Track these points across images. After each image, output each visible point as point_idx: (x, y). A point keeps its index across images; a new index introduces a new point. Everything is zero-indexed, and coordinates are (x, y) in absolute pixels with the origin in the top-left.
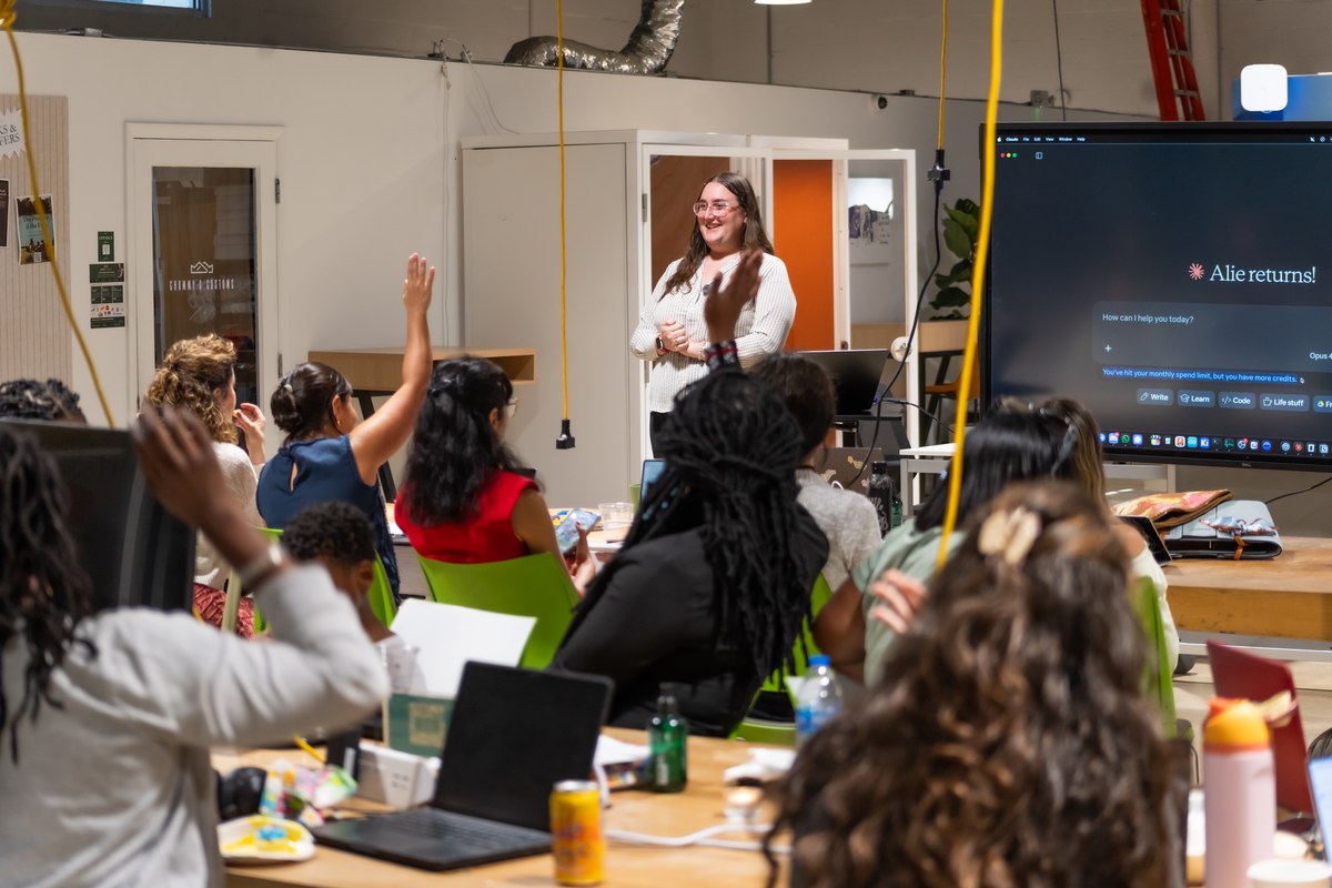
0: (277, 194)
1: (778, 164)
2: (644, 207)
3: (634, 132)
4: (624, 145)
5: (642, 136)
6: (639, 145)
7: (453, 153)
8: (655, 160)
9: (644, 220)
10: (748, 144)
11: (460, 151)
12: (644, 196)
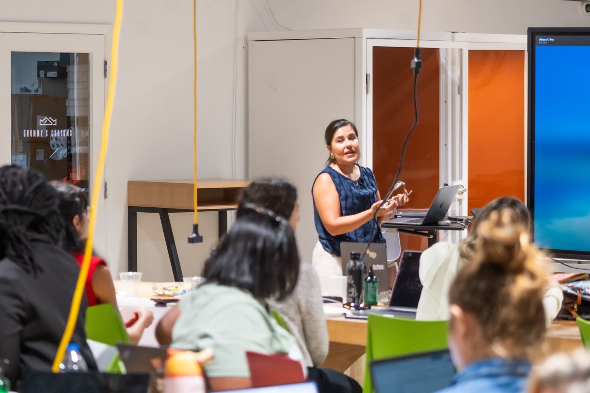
0: (105, 71)
1: (471, 53)
2: (367, 83)
3: (360, 30)
4: (354, 39)
5: (367, 33)
6: (364, 40)
7: (241, 44)
8: (376, 50)
9: (367, 92)
10: (453, 40)
11: (247, 42)
12: (367, 76)
